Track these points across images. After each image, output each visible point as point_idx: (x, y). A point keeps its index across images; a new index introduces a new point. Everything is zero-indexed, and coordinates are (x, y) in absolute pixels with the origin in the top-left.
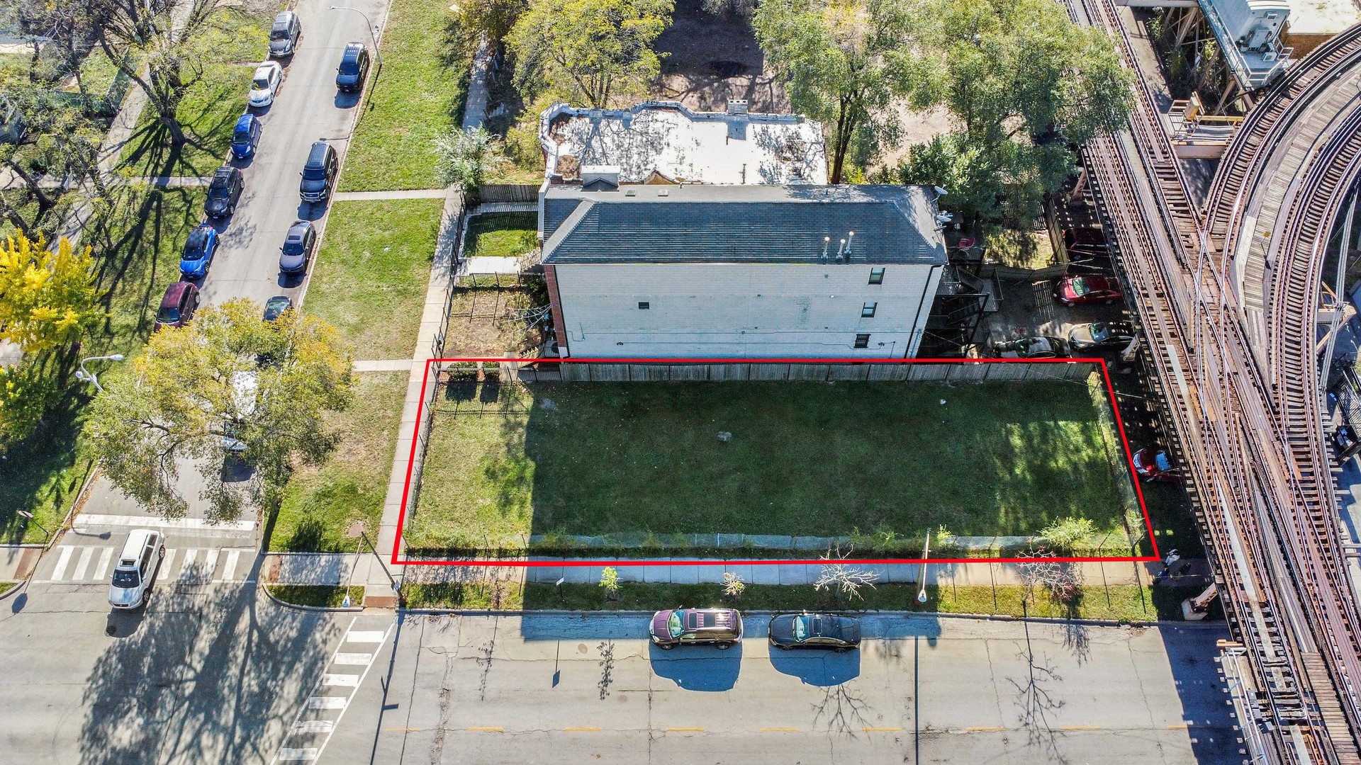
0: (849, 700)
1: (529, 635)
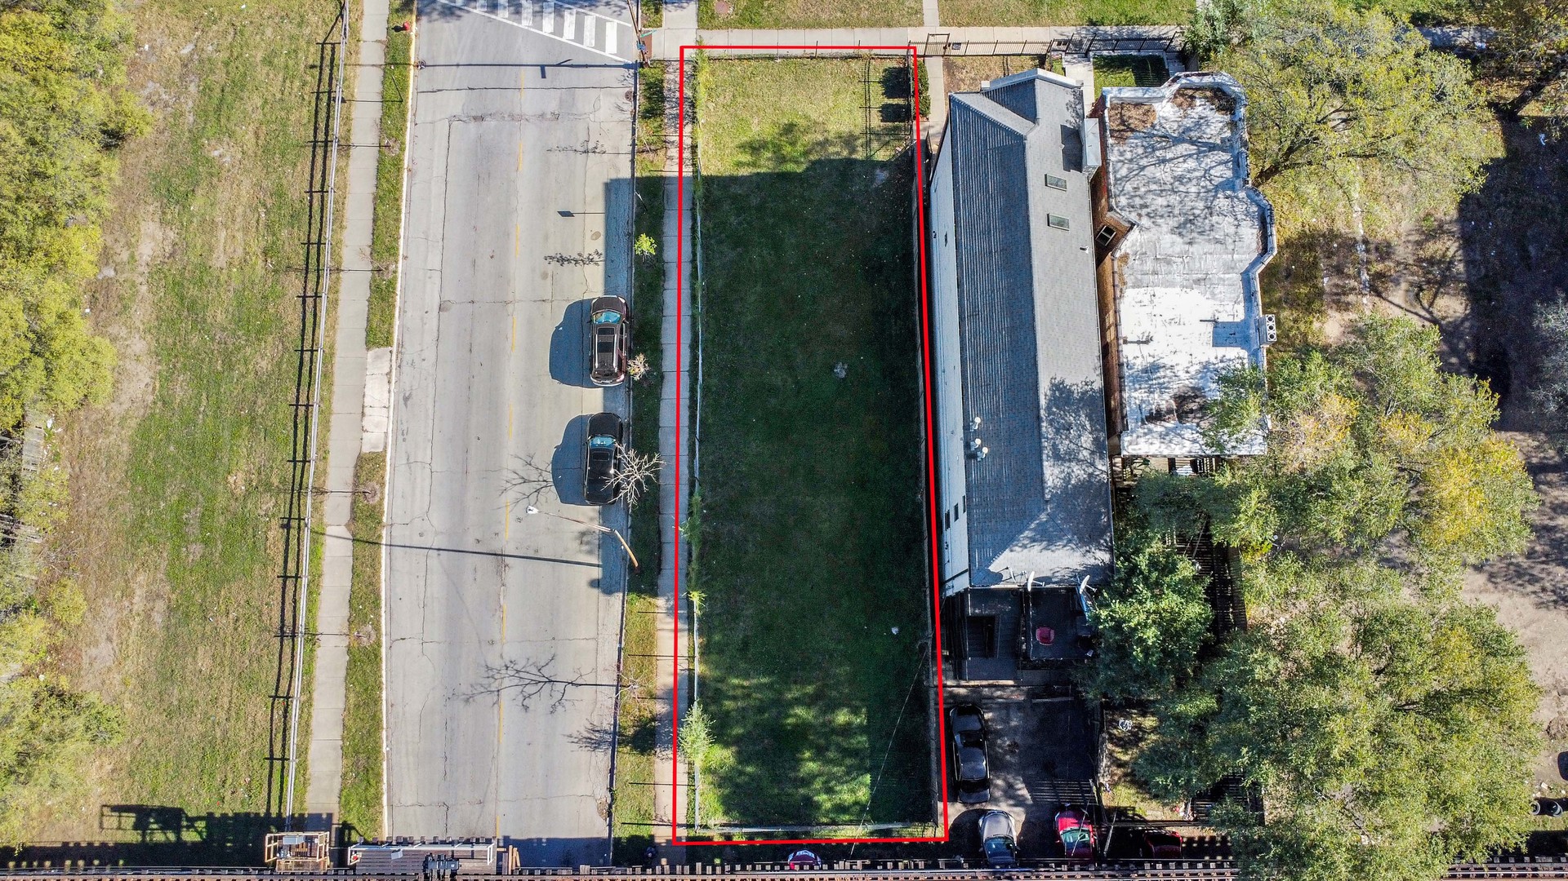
0: (538, 491)
1: (611, 188)
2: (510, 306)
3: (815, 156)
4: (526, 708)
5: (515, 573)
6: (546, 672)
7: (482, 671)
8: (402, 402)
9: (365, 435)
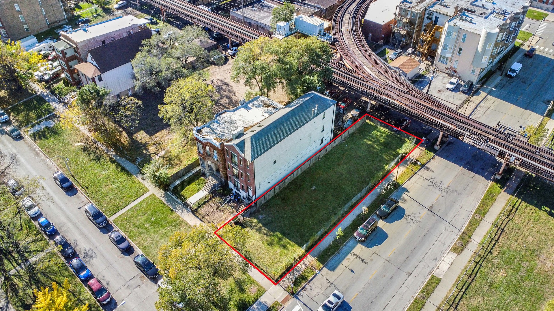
0: (410, 216)
1: (333, 269)
2: (388, 259)
3: (271, 233)
4: (441, 182)
5: (428, 204)
6: (432, 184)
7: (448, 193)
8: (438, 260)
9: (454, 258)
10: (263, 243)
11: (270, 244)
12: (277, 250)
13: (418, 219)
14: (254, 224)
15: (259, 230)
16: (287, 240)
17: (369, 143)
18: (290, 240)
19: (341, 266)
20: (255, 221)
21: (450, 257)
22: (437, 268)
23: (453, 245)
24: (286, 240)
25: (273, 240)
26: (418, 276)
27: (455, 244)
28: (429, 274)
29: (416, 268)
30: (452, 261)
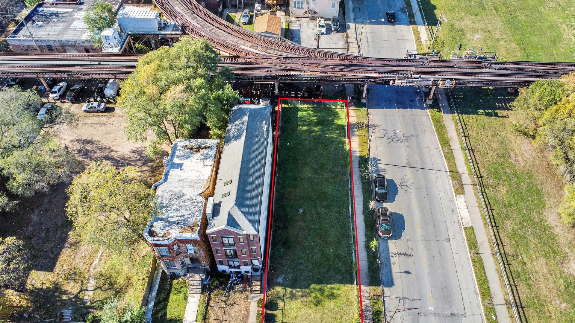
0: (401, 183)
1: (390, 284)
2: (423, 239)
3: (307, 291)
4: (395, 133)
5: (404, 163)
6: (390, 140)
7: (409, 141)
8: (454, 210)
9: (464, 200)
10: (310, 308)
11: (318, 303)
12: (330, 304)
13: (410, 182)
14: (282, 294)
15: (293, 297)
16: (329, 286)
17: (305, 128)
18: (331, 283)
19: (395, 275)
20: (279, 289)
21: (460, 201)
22: (462, 219)
23: (453, 188)
24: (327, 287)
25: (316, 297)
26: (455, 236)
27: (453, 186)
28: (461, 228)
29: (448, 231)
30: (465, 204)
